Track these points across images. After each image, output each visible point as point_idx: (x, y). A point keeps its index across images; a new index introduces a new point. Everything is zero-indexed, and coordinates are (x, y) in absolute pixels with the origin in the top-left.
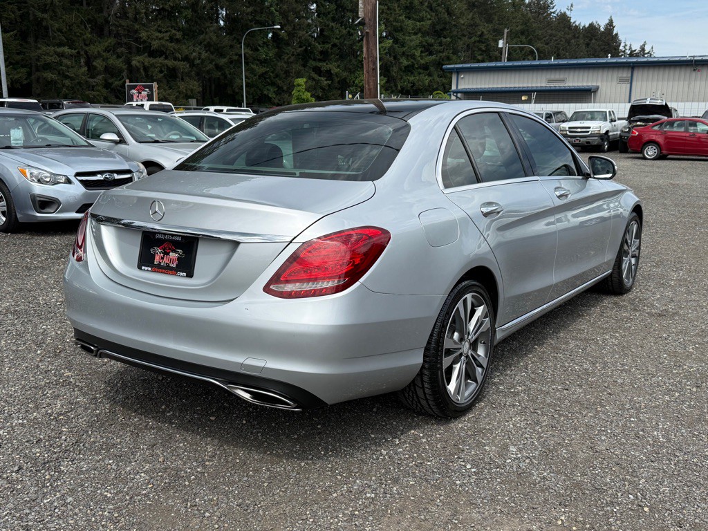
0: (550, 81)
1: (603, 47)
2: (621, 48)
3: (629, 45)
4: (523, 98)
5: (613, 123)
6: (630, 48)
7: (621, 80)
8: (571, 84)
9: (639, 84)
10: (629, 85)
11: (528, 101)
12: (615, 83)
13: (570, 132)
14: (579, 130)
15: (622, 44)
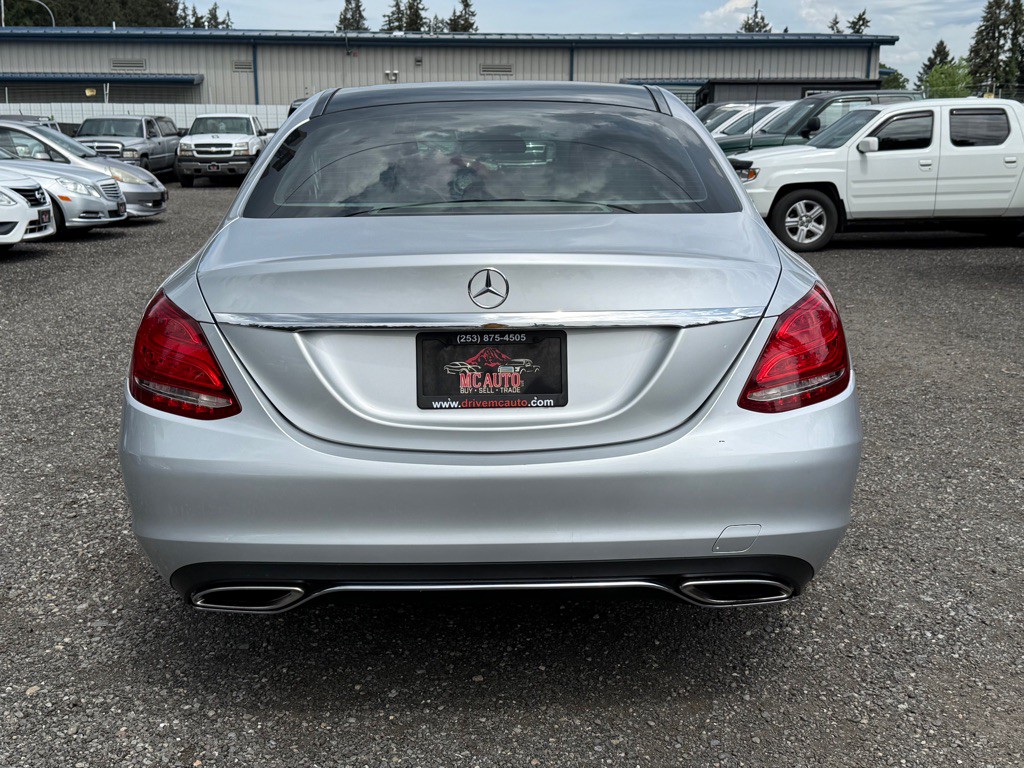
0: (117, 64)
1: (149, 9)
2: (179, 12)
3: (191, 8)
4: (88, 93)
5: (263, 138)
6: (194, 14)
7: (239, 66)
8: (154, 71)
9: (268, 74)
10: (251, 75)
11: (98, 98)
12: (228, 72)
13: (199, 152)
14: (214, 149)
15: (181, 6)
